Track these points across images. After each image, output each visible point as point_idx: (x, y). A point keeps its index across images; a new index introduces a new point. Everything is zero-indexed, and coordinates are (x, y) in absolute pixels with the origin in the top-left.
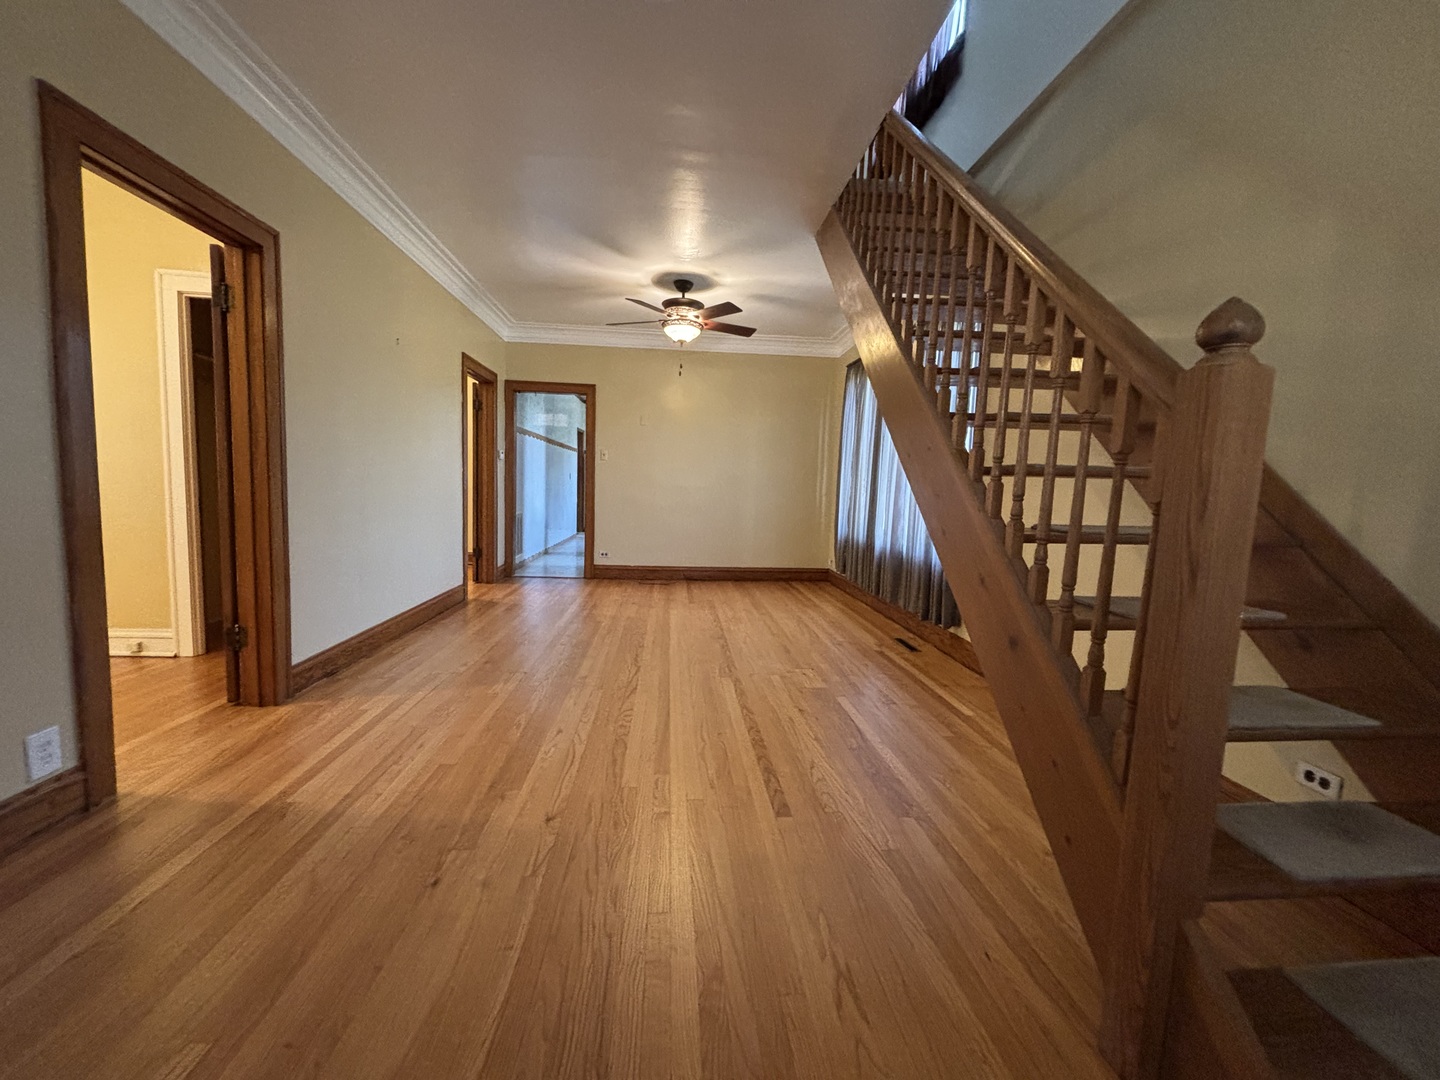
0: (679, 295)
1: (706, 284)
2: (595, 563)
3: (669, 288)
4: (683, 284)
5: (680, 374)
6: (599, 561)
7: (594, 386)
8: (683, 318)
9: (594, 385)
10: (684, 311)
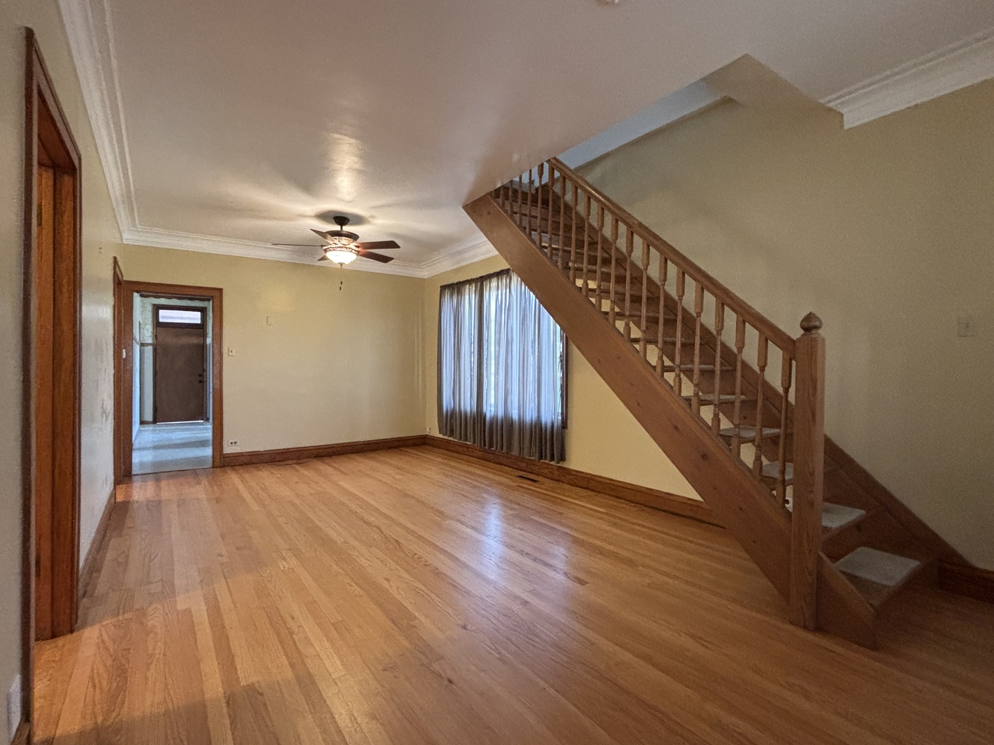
0: (337, 228)
1: (359, 220)
2: (225, 452)
3: (331, 223)
4: (341, 219)
5: (340, 289)
6: (228, 449)
7: (220, 290)
8: (344, 246)
9: (222, 289)
10: (344, 240)
